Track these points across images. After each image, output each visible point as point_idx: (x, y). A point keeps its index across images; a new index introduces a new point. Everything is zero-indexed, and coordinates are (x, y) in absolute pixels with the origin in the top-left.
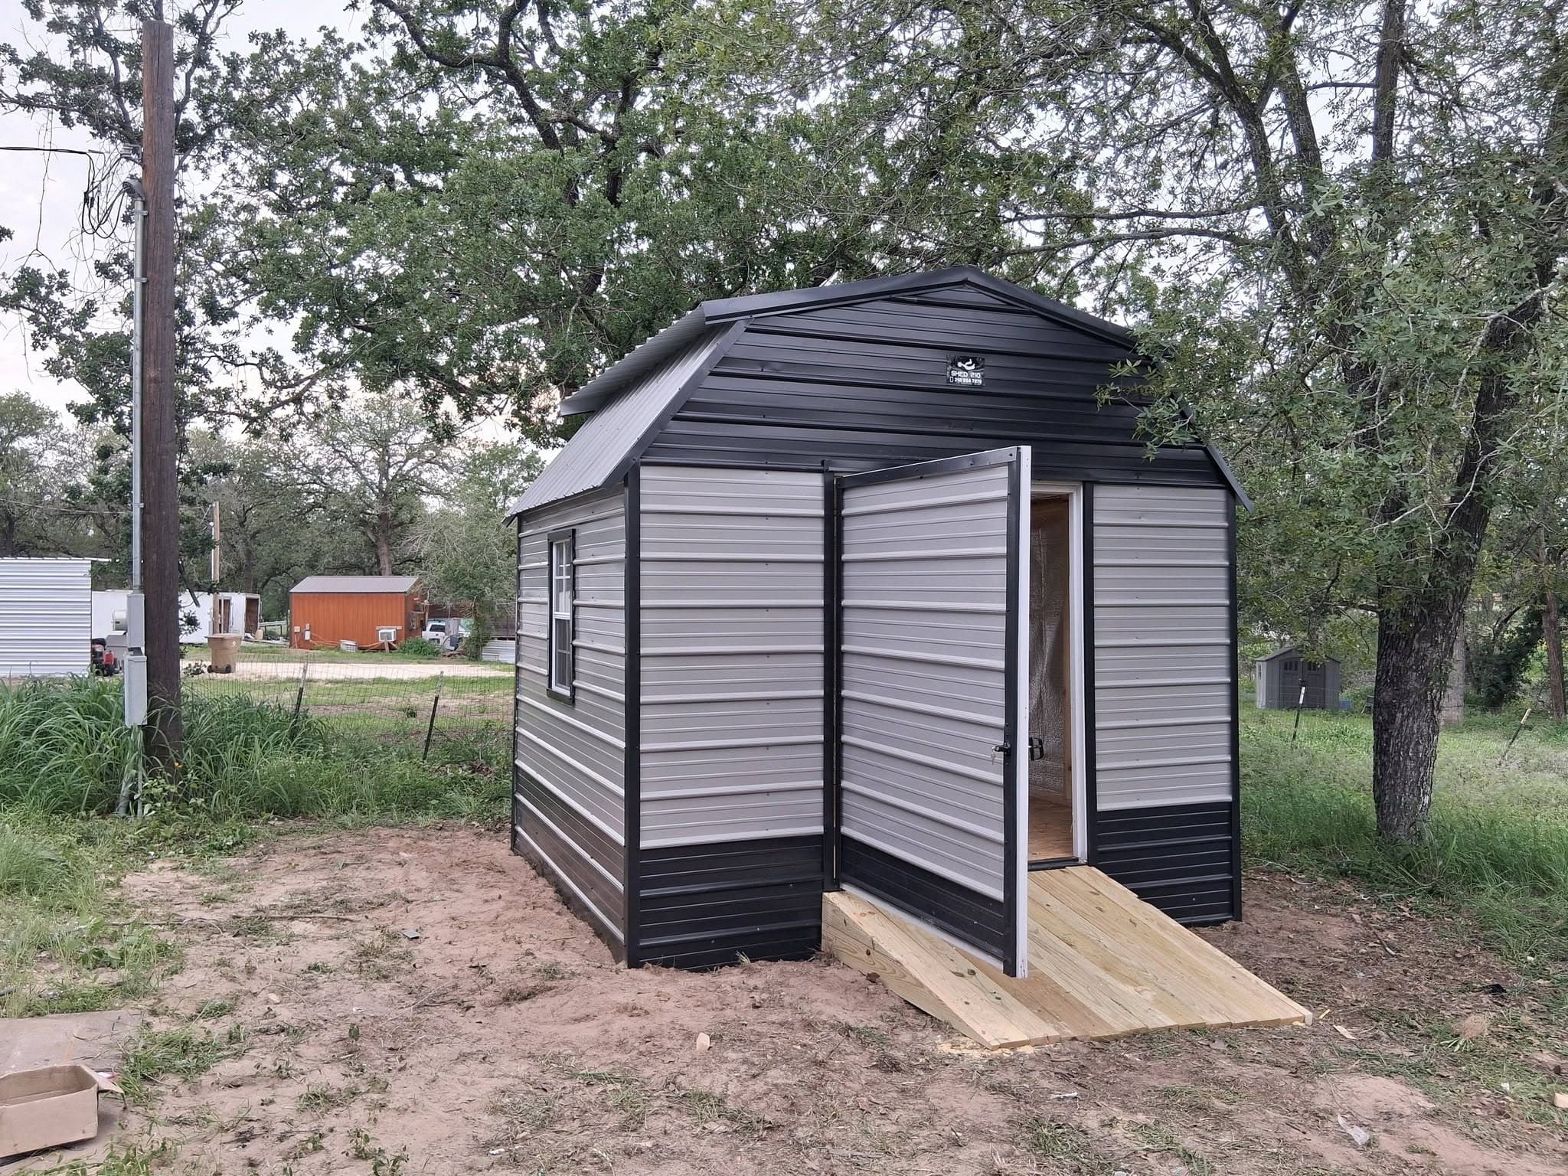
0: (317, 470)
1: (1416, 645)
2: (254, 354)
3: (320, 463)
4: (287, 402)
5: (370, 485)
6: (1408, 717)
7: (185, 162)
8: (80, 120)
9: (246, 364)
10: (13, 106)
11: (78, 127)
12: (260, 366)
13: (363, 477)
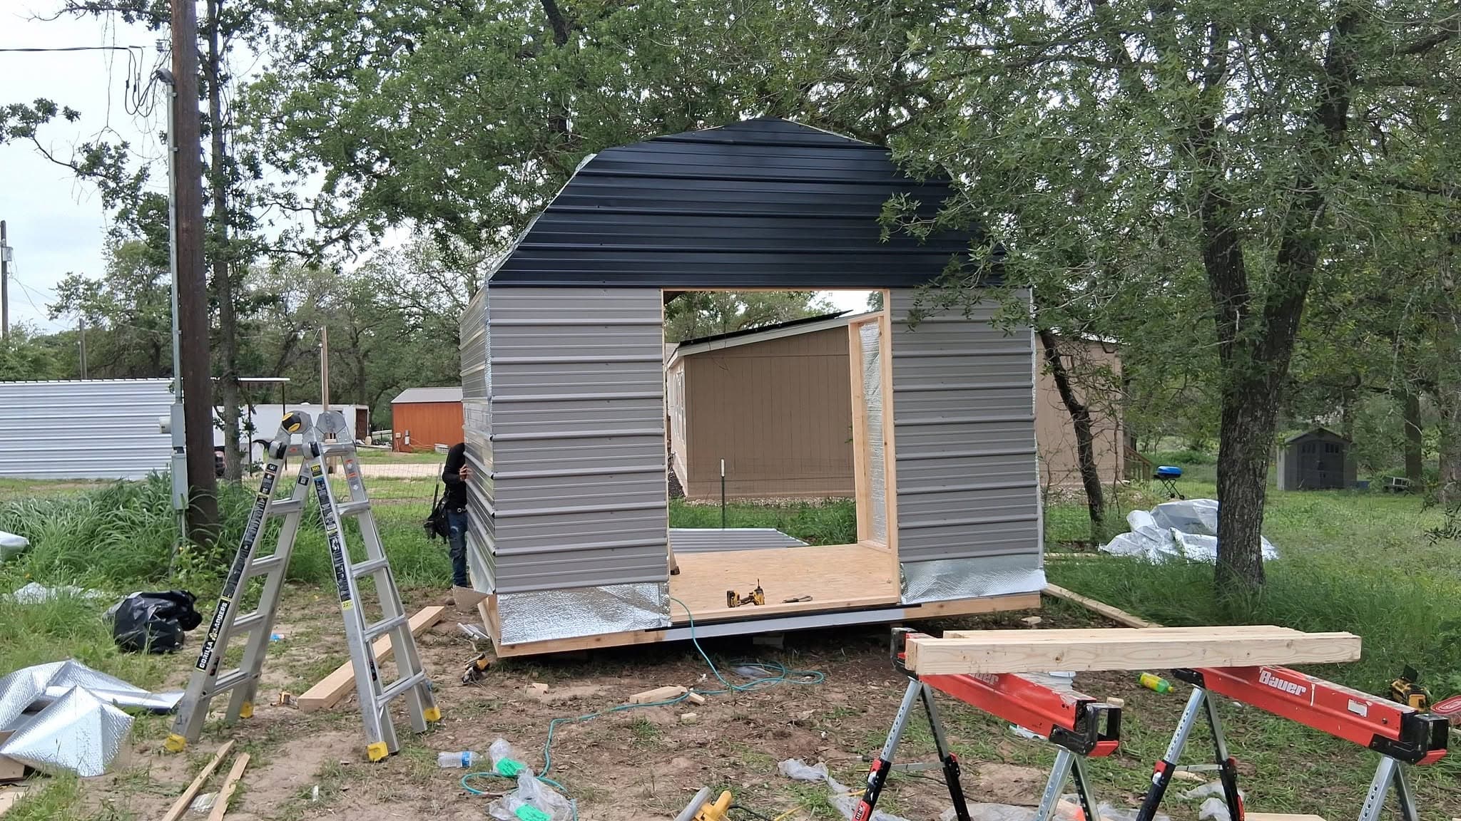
0: (415, 296)
1: (1239, 419)
2: (307, 200)
3: (418, 289)
4: (336, 240)
5: (461, 306)
6: (1234, 484)
7: (229, 44)
8: (139, 17)
9: (302, 209)
10: (81, 11)
11: (137, 22)
12: (313, 210)
13: (455, 299)
